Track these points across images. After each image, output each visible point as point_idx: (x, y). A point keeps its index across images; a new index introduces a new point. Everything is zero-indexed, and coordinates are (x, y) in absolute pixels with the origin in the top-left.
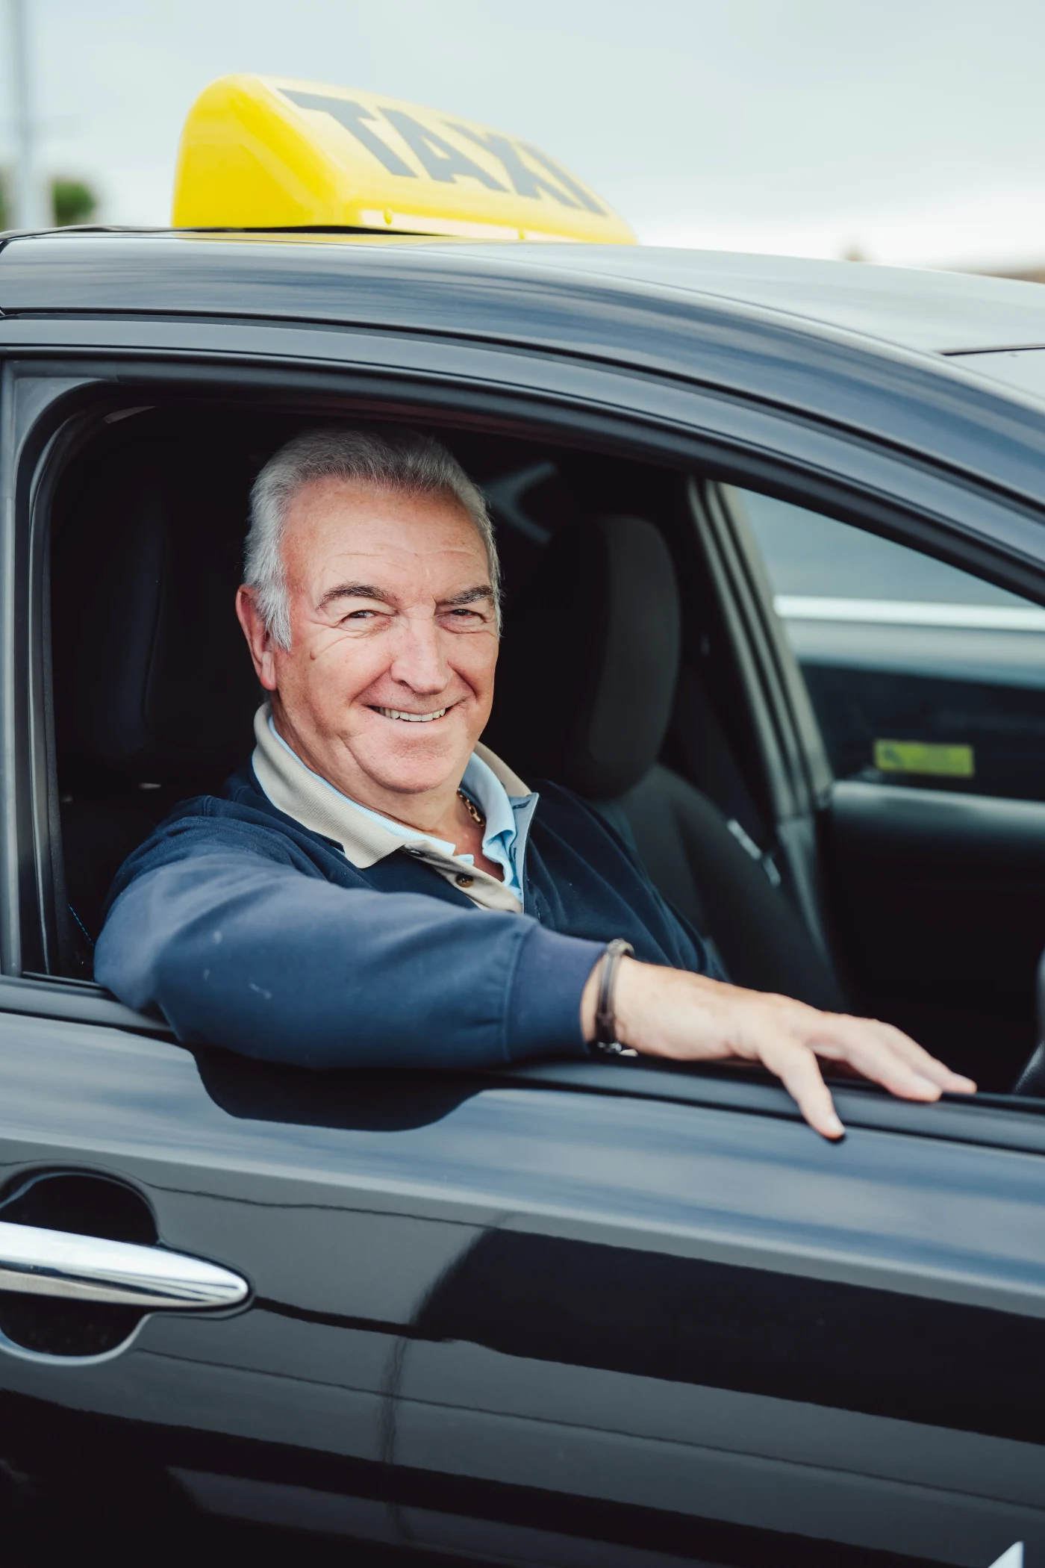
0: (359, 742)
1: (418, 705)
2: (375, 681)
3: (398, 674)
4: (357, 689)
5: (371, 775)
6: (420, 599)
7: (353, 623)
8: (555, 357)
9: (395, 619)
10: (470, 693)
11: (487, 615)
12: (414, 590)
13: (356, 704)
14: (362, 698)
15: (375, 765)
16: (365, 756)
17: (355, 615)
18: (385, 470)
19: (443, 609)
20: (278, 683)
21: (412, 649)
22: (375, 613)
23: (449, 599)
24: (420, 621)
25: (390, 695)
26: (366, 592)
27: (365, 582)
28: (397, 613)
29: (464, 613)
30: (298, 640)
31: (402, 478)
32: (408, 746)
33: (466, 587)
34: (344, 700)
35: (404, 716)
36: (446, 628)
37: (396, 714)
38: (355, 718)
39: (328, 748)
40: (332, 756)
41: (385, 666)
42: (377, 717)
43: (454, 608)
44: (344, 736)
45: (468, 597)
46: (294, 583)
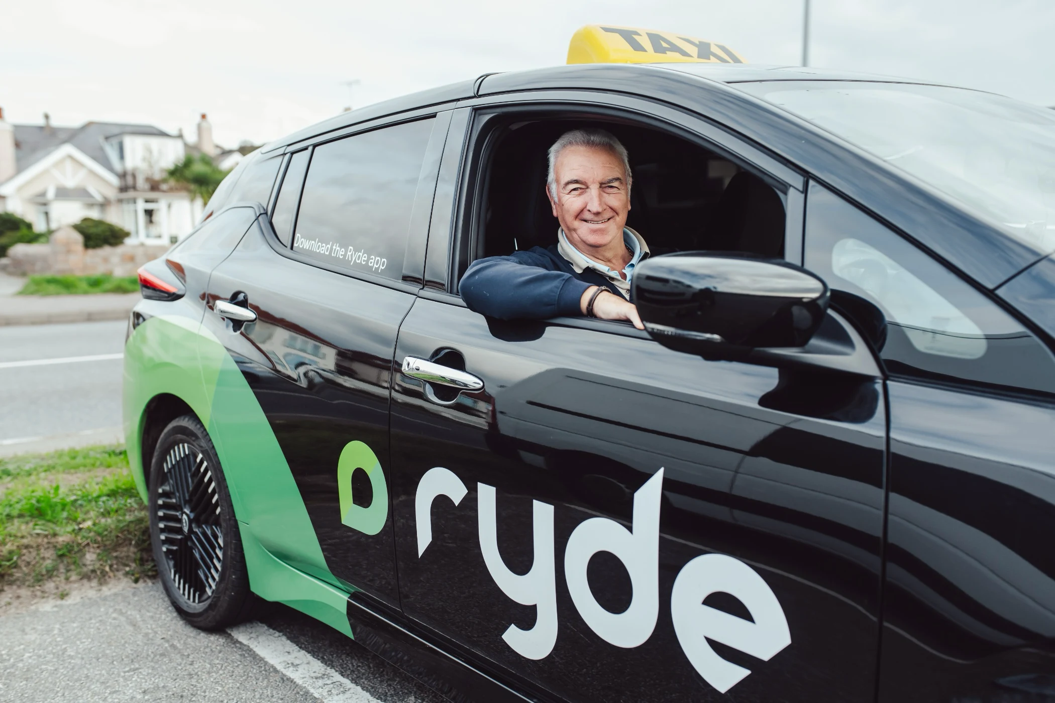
0: (579, 232)
1: (596, 219)
2: (582, 211)
3: (588, 208)
4: (576, 214)
5: (584, 242)
6: (593, 182)
7: (574, 193)
8: (608, 92)
9: (587, 190)
10: (615, 214)
11: (619, 187)
12: (591, 180)
13: (577, 219)
14: (579, 217)
15: (584, 238)
16: (581, 236)
17: (574, 189)
18: (583, 141)
19: (603, 186)
20: (557, 214)
21: (591, 199)
22: (581, 188)
23: (604, 182)
24: (594, 190)
25: (587, 216)
26: (576, 182)
27: (575, 178)
28: (588, 187)
29: (612, 187)
30: (560, 200)
31: (589, 144)
32: (594, 231)
33: (610, 178)
34: (573, 218)
35: (592, 222)
36: (605, 192)
37: (590, 222)
38: (576, 224)
39: (571, 234)
40: (572, 237)
41: (584, 206)
42: (585, 223)
43: (607, 185)
44: (575, 230)
45: (610, 181)
46: (557, 181)
